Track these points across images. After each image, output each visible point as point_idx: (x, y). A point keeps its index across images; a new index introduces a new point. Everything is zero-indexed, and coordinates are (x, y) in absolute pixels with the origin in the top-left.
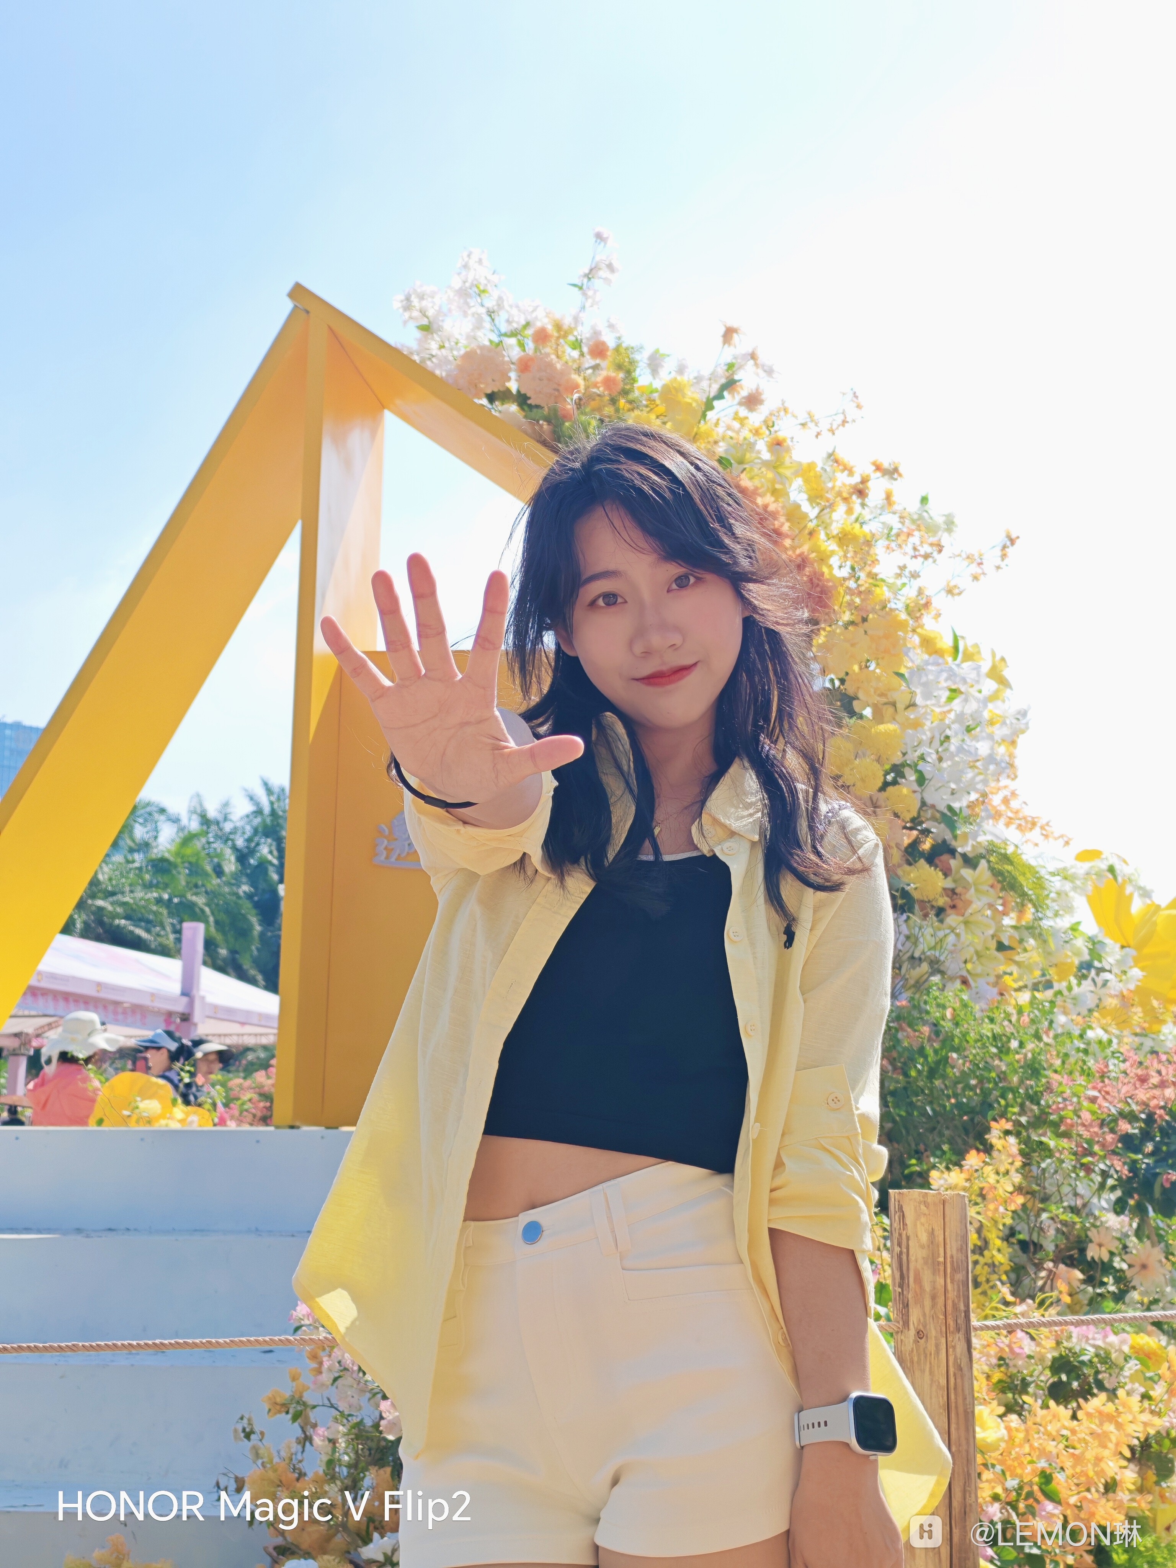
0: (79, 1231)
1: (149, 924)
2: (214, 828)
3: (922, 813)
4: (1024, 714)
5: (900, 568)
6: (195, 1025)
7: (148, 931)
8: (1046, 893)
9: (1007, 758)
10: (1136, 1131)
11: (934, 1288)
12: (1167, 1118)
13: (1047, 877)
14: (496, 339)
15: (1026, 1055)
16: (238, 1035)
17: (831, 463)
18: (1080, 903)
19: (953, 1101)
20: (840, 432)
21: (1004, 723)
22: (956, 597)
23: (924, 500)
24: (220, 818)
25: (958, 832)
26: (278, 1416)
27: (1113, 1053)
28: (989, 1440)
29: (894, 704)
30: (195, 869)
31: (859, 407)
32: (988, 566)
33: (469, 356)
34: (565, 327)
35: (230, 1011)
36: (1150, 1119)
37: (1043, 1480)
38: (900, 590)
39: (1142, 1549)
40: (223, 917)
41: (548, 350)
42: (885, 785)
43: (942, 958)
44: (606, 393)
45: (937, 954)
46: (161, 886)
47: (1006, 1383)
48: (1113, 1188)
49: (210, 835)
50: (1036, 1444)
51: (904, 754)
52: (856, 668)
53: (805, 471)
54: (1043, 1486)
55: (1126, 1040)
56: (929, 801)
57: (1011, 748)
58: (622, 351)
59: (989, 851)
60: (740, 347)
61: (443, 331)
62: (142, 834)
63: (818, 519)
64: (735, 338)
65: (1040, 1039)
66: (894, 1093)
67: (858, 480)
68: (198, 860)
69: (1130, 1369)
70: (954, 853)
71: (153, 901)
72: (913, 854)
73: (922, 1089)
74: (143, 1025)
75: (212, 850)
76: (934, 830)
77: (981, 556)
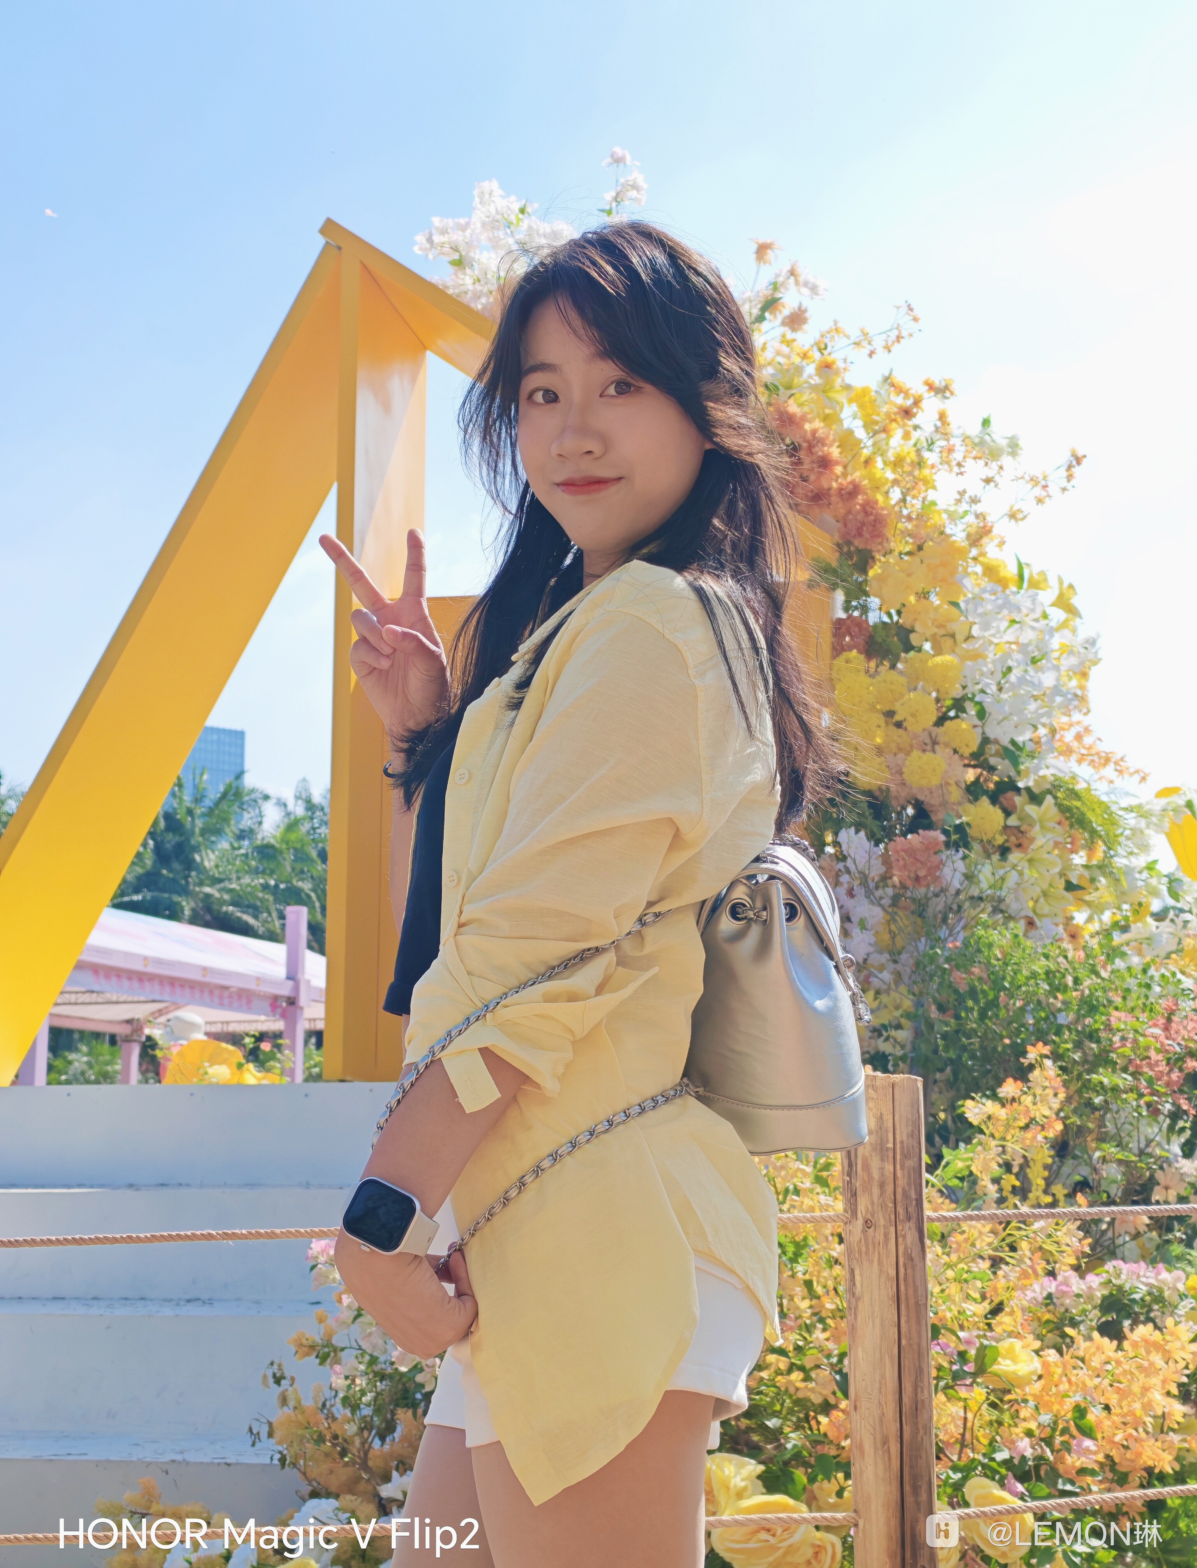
0: (131, 1186)
1: (255, 910)
2: (318, 813)
3: (985, 750)
4: (1093, 642)
5: (959, 493)
6: (302, 1008)
7: (256, 917)
8: (1120, 831)
9: (1077, 691)
11: (883, 1175)
13: (1121, 813)
15: (1083, 992)
17: (887, 387)
18: (1158, 840)
19: (1007, 1041)
20: (896, 348)
21: (1072, 653)
22: (1020, 523)
23: (986, 423)
25: (1022, 767)
26: (307, 1358)
27: (1183, 990)
28: (1020, 1373)
29: (953, 636)
30: (301, 856)
31: (916, 319)
32: (1053, 489)
37: (1077, 1415)
38: (962, 518)
42: (942, 720)
43: (1002, 896)
45: (996, 892)
46: (268, 871)
47: (1053, 1323)
48: (1182, 1130)
49: (315, 821)
50: (1075, 1379)
51: (964, 687)
52: (912, 599)
53: (861, 398)
54: (1079, 1422)
56: (991, 735)
57: (1083, 682)
59: (1054, 786)
60: (777, 265)
61: (476, 266)
62: (247, 821)
63: (874, 444)
64: (770, 254)
65: (1097, 974)
66: (945, 1036)
67: (909, 402)
68: (303, 846)
69: (1184, 1307)
70: (1018, 790)
71: (259, 887)
72: (974, 791)
73: (975, 1031)
74: (249, 1009)
75: (316, 836)
76: (999, 767)
77: (1045, 478)
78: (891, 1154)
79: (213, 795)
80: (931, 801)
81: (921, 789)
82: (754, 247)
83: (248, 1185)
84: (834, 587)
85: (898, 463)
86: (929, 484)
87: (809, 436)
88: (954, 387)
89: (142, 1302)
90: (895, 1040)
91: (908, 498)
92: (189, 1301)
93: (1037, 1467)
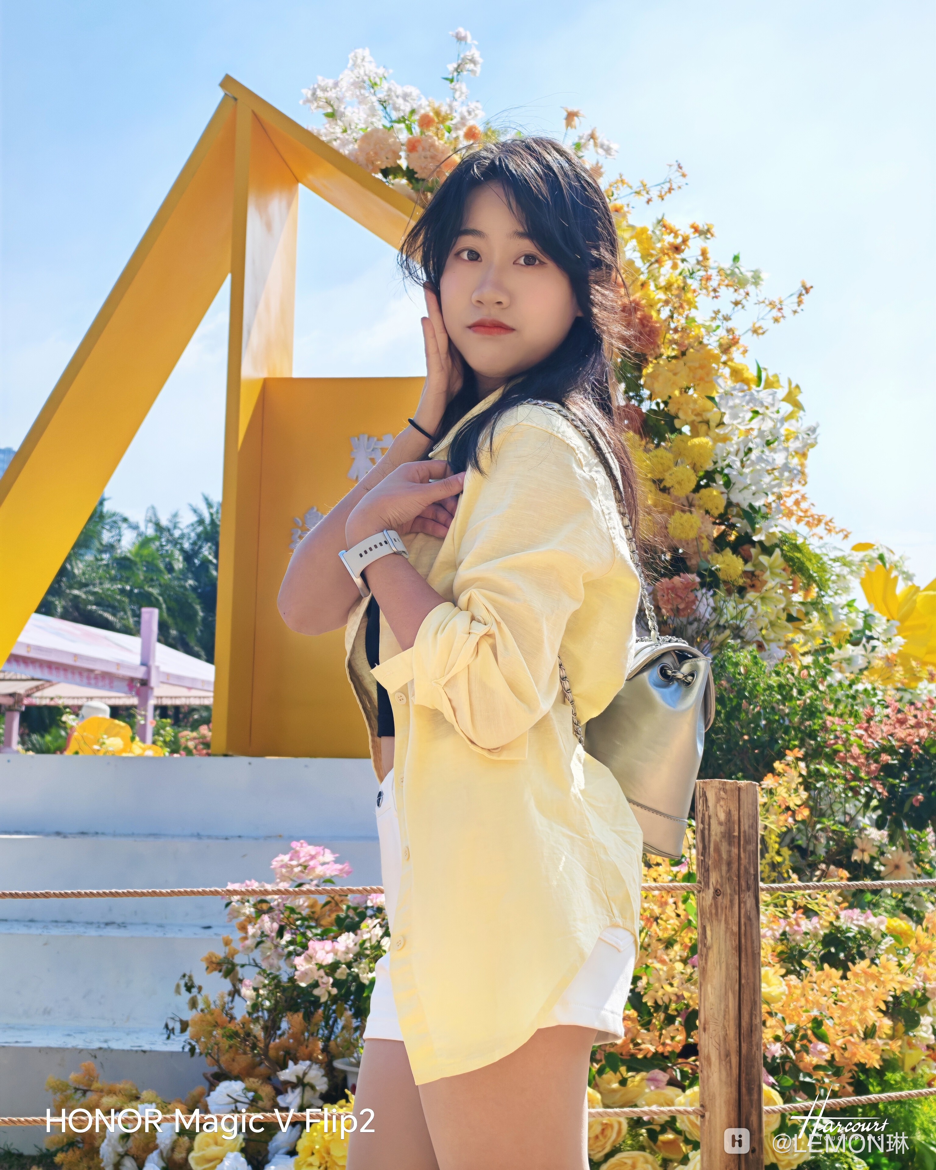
0: (58, 834)
1: (114, 610)
2: (166, 534)
3: (729, 511)
4: (814, 430)
5: (715, 312)
6: (152, 689)
7: (114, 615)
8: (828, 575)
9: (799, 468)
10: (896, 762)
11: (730, 856)
12: (921, 752)
13: (830, 562)
14: (388, 125)
15: (805, 701)
16: (186, 697)
17: (660, 228)
18: (855, 583)
19: (746, 737)
20: (668, 197)
21: (797, 438)
22: (760, 336)
23: (736, 259)
24: (170, 526)
25: (757, 526)
26: (213, 973)
27: (879, 701)
29: (707, 423)
30: (151, 567)
31: (684, 175)
32: (787, 311)
33: (365, 136)
34: (443, 114)
35: (179, 677)
36: (908, 753)
37: (815, 1025)
38: (715, 331)
39: (893, 1082)
40: (173, 604)
41: (430, 133)
42: (699, 488)
43: (742, 625)
45: (738, 622)
46: (124, 579)
47: (786, 953)
48: (875, 809)
49: (163, 540)
50: (810, 998)
51: (715, 463)
52: (677, 393)
53: (640, 235)
54: (816, 1030)
55: (889, 693)
56: (734, 500)
57: (803, 460)
58: (489, 134)
59: (781, 541)
60: (581, 129)
61: (344, 117)
62: (108, 538)
63: (649, 272)
64: (576, 121)
65: (816, 688)
67: (679, 240)
68: (153, 559)
69: (886, 943)
70: (753, 543)
71: (117, 591)
72: (720, 543)
74: (111, 688)
75: (164, 552)
76: (738, 525)
77: (781, 303)
78: (736, 840)
80: (689, 550)
81: (681, 541)
82: (565, 114)
85: (668, 288)
86: (691, 304)
88: (714, 230)
89: (70, 924)
91: (675, 315)
92: (107, 924)
93: (783, 1064)
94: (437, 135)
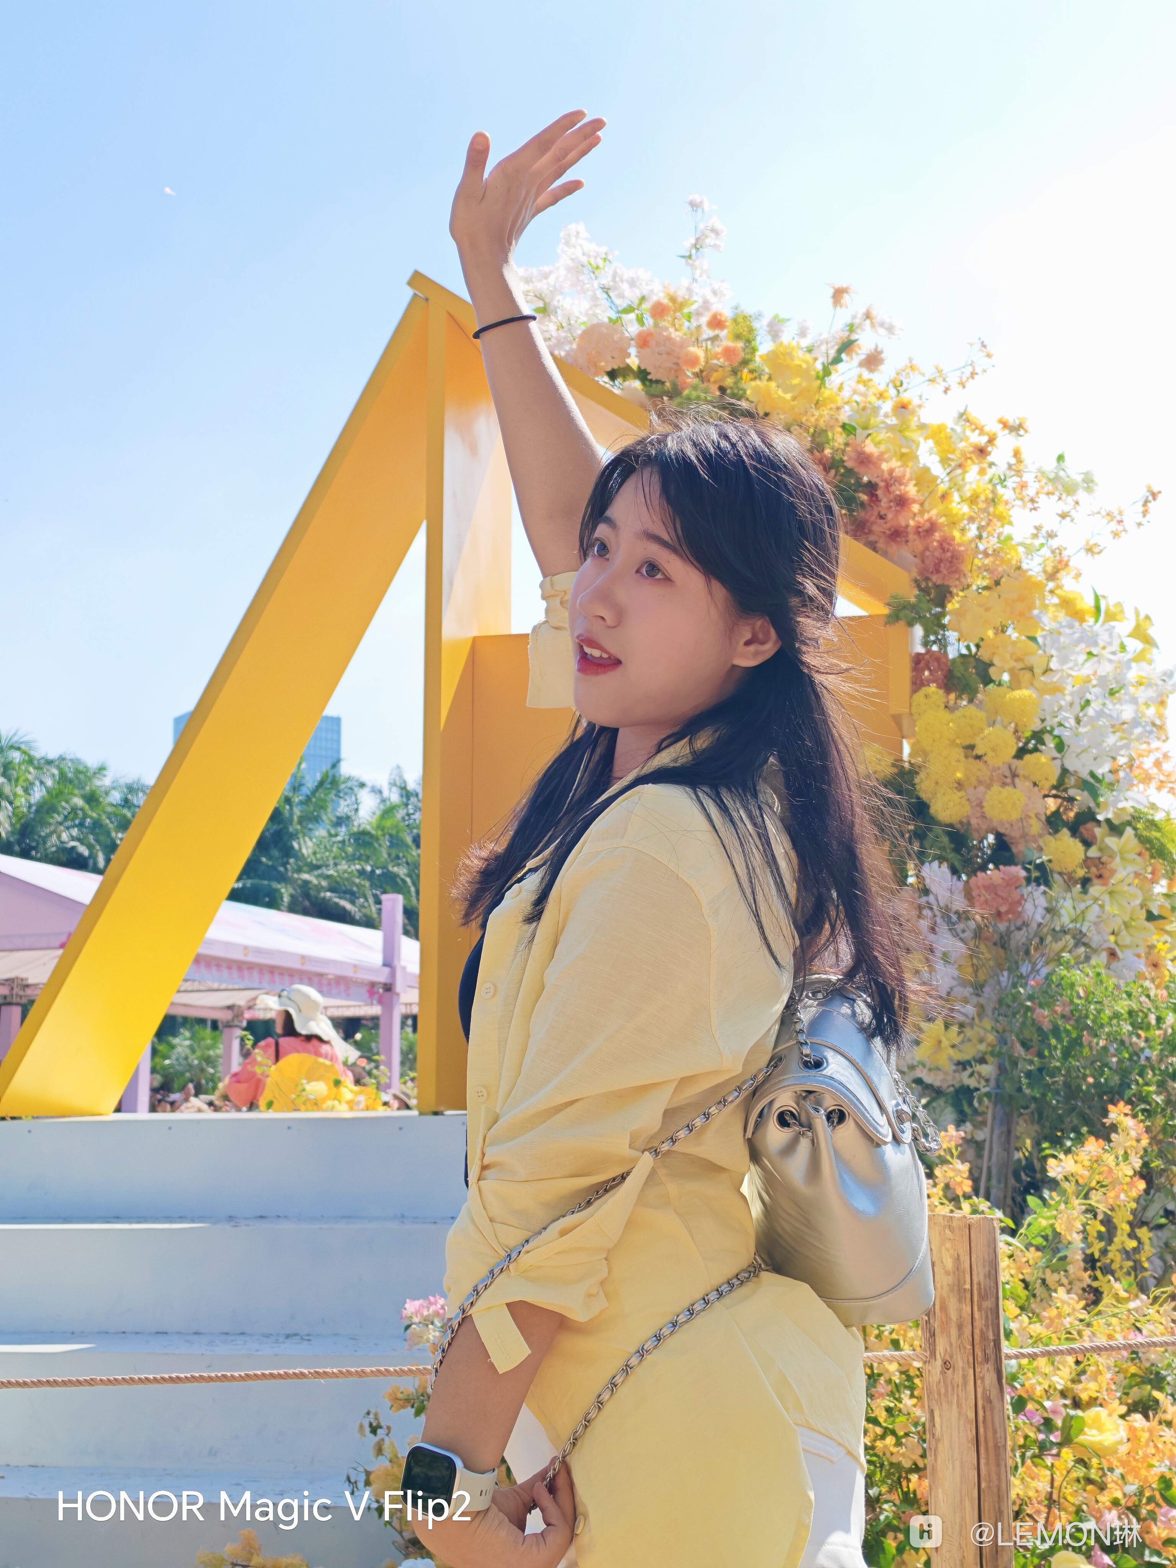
0: (231, 1218)
1: (352, 896)
2: (413, 799)
3: (1064, 780)
5: (1036, 528)
6: (398, 994)
7: (353, 903)
9: (1156, 720)
11: (961, 1316)
14: (614, 316)
15: (1166, 1031)
17: (962, 423)
19: (1090, 1080)
20: (970, 384)
21: (1149, 685)
22: (1096, 556)
23: (1060, 458)
25: (1101, 799)
26: (402, 1411)
28: (1106, 1443)
29: (1031, 669)
30: (396, 842)
31: (989, 356)
32: (1129, 523)
33: (585, 333)
34: (680, 300)
37: (1162, 1486)
38: (1039, 552)
41: (666, 324)
42: (1021, 753)
43: (1084, 930)
44: (727, 364)
45: (1078, 925)
46: (364, 858)
47: (1140, 1377)
49: (410, 807)
51: (1043, 721)
52: (991, 633)
53: (937, 434)
54: (1164, 1492)
56: (1070, 767)
57: (1161, 709)
58: (740, 320)
59: (1133, 818)
60: (854, 307)
61: (559, 311)
62: (343, 808)
63: (950, 480)
64: (846, 298)
66: (1029, 1074)
67: (985, 439)
68: (398, 832)
70: (1098, 822)
71: (356, 873)
72: (1054, 822)
73: (1059, 1069)
74: (348, 996)
75: (411, 821)
76: (1078, 798)
77: (1121, 513)
78: (968, 1296)
79: (310, 783)
80: (1013, 833)
81: (1001, 823)
82: (831, 292)
83: (343, 1217)
84: (911, 624)
85: (973, 500)
86: (1003, 519)
87: (886, 476)
88: (1027, 425)
89: (242, 1337)
90: (980, 1074)
91: (984, 535)
94: (674, 325)
